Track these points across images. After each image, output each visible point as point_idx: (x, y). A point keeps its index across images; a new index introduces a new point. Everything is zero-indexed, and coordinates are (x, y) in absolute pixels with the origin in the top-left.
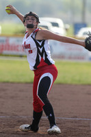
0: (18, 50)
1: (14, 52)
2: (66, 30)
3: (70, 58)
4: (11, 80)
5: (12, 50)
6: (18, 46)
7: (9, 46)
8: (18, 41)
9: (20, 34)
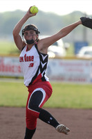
0: (13, 71)
1: (10, 74)
2: (66, 49)
3: (70, 80)
4: (6, 104)
5: (7, 71)
6: (13, 67)
7: (3, 66)
8: (14, 61)
9: (16, 54)
